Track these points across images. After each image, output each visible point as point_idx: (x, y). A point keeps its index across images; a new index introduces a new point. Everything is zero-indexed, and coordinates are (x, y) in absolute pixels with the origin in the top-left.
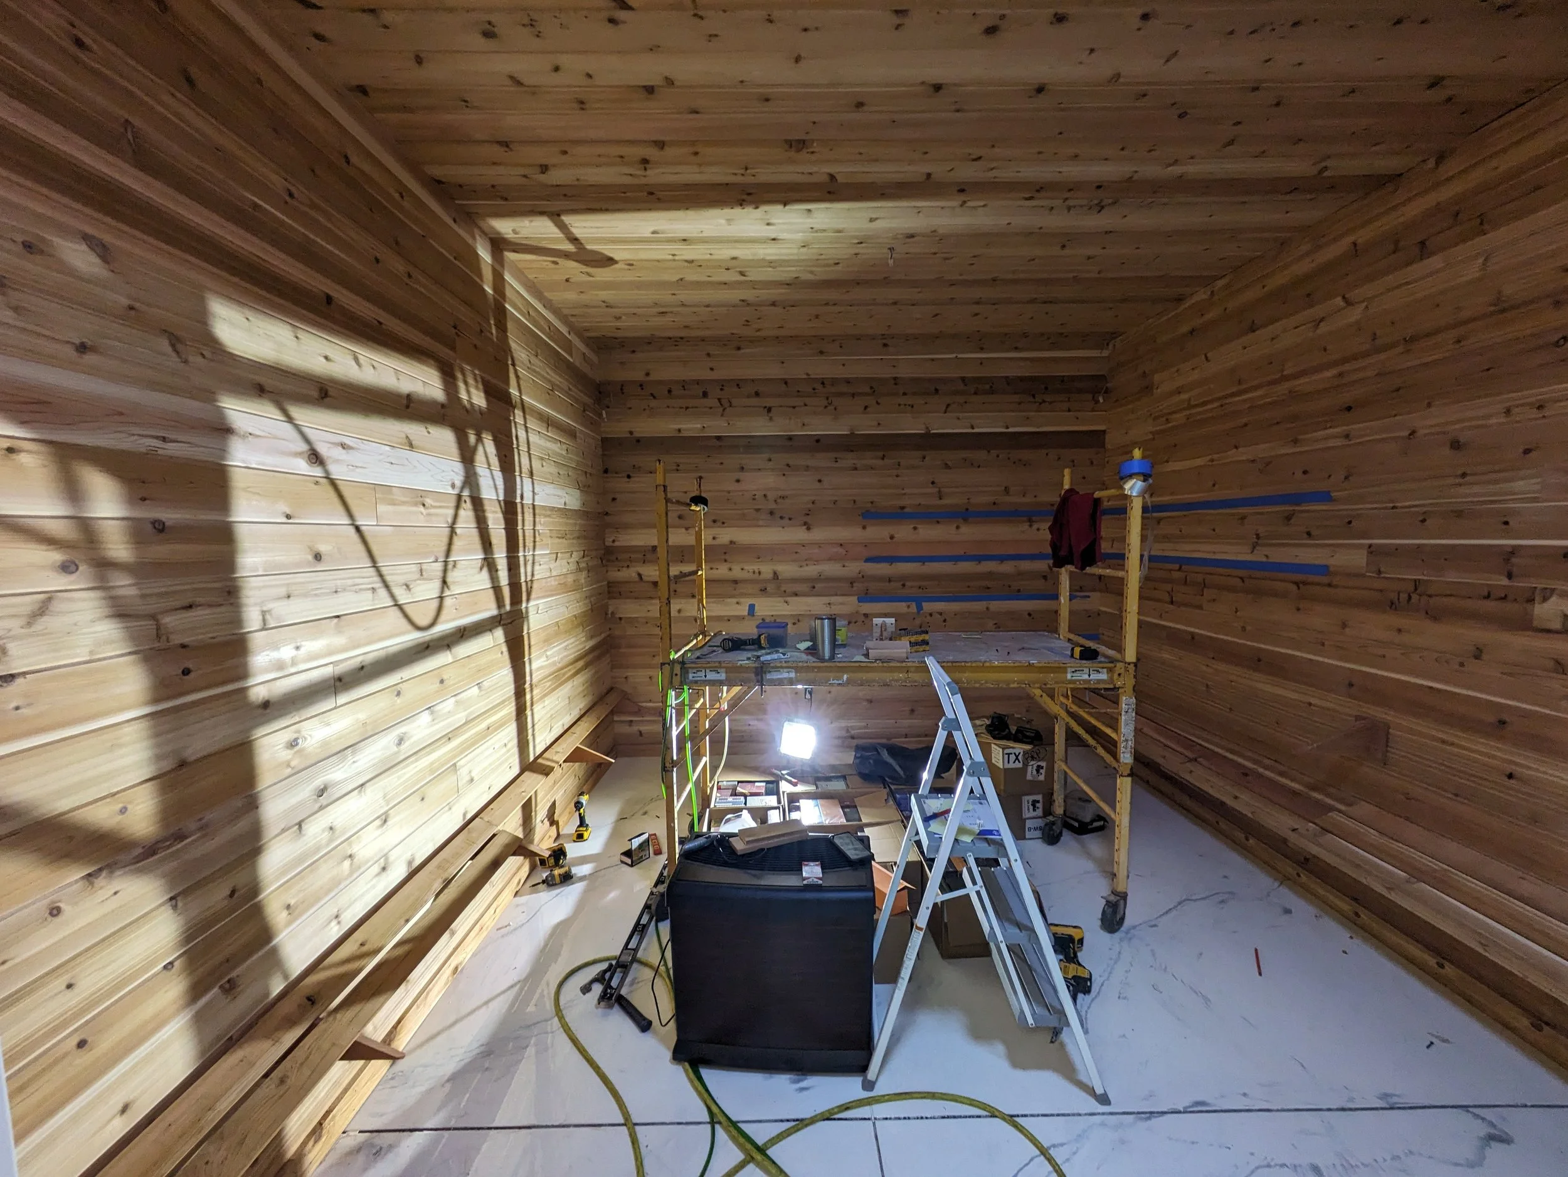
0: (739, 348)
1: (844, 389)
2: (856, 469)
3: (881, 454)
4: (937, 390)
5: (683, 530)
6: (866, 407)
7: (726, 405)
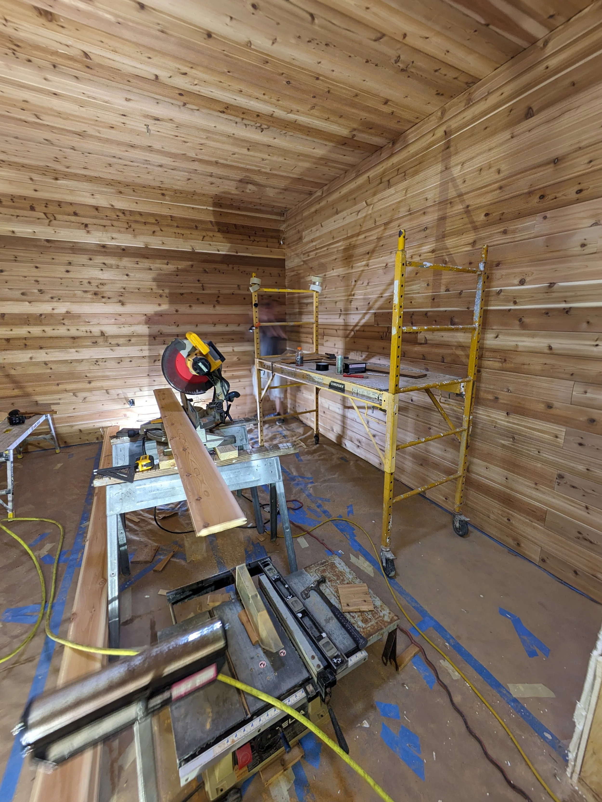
0: (56, 179)
1: (138, 218)
2: (151, 269)
3: (166, 261)
4: (196, 227)
5: (27, 303)
6: (154, 232)
7: (52, 218)
